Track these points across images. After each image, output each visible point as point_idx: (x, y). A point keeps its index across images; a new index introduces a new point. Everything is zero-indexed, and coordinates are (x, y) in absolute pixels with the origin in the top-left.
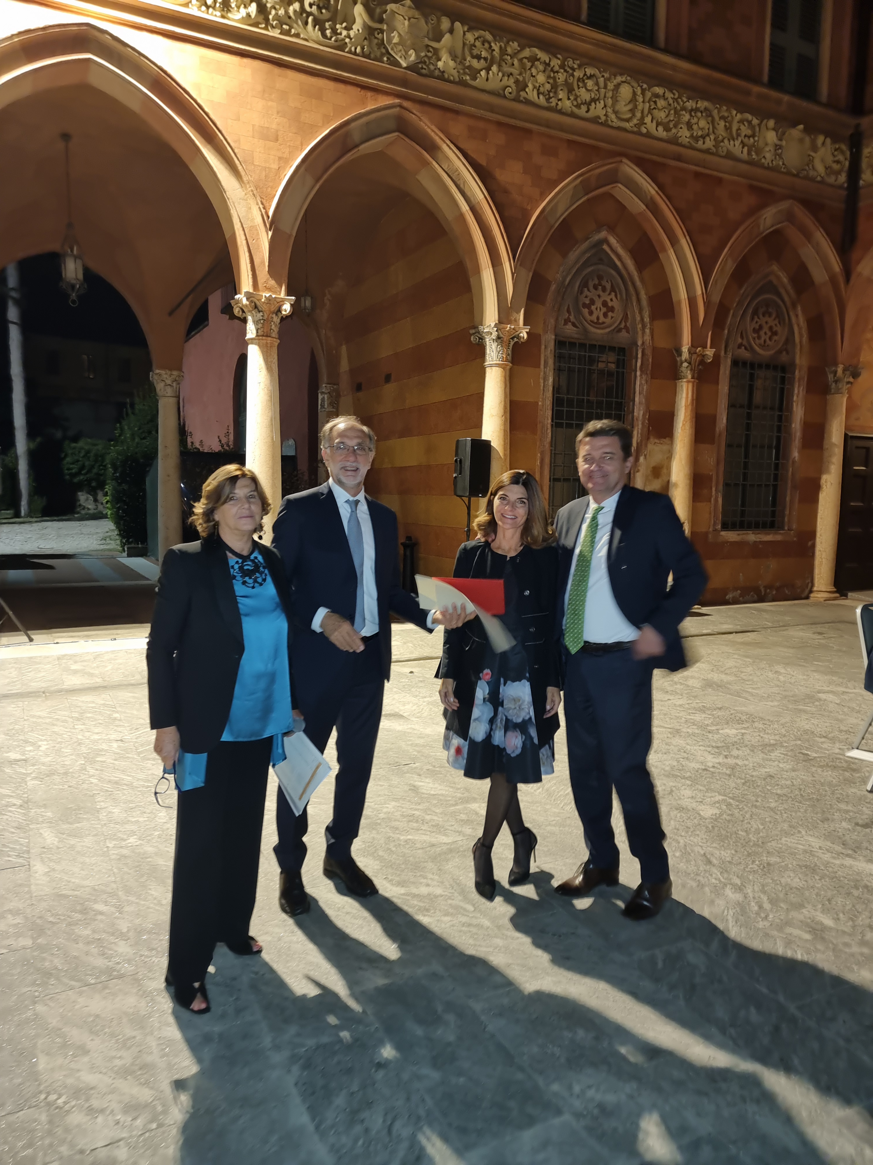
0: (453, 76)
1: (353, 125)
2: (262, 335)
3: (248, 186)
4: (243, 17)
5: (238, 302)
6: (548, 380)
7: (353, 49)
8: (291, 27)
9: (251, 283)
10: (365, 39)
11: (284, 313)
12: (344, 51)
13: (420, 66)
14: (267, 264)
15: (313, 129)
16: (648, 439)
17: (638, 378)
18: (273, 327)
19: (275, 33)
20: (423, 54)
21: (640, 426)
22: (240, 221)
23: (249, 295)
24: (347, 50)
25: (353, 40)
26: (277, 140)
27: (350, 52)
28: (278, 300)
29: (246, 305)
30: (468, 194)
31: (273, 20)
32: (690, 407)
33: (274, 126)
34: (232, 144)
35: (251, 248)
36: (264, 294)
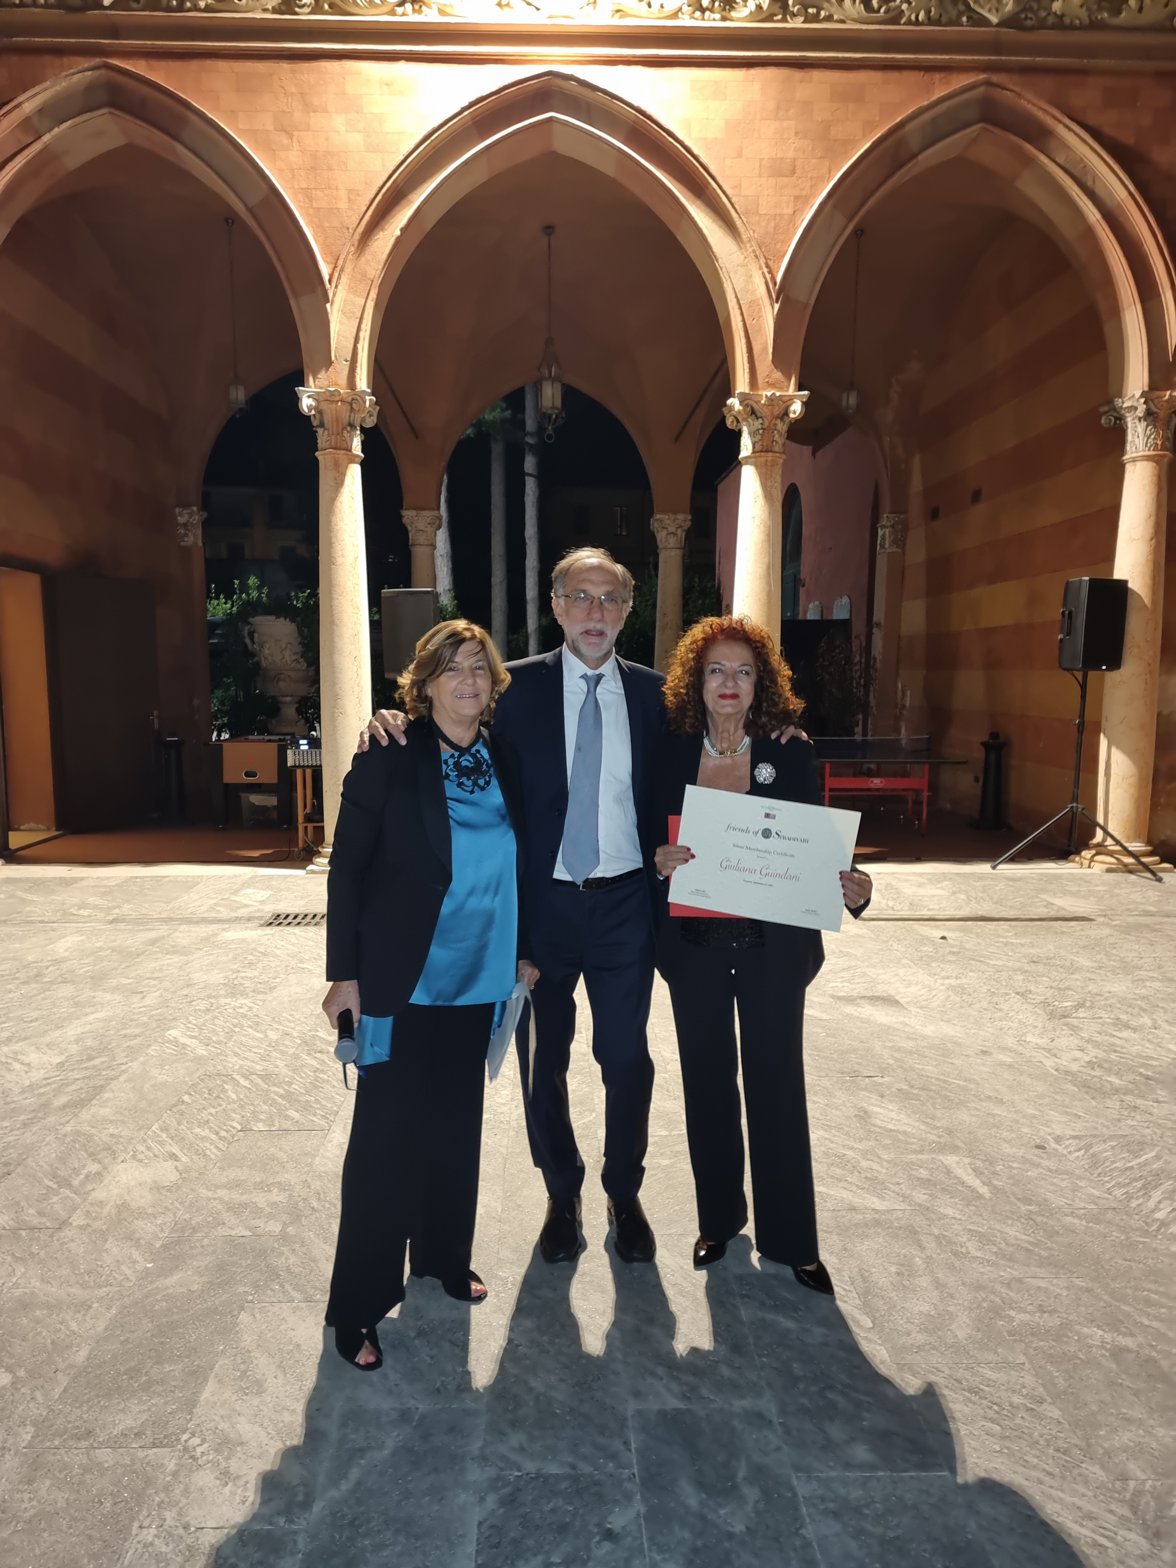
0: (1078, 18)
1: (909, 127)
2: (761, 450)
3: (748, 245)
4: (751, 12)
5: (731, 408)
7: (913, 17)
8: (819, 9)
9: (747, 380)
11: (792, 416)
12: (900, 24)
13: (1023, 16)
14: (771, 350)
15: (848, 145)
18: (777, 437)
19: (797, 23)
22: (736, 297)
23: (743, 398)
24: (903, 20)
25: (913, 4)
26: (794, 173)
27: (909, 22)
28: (785, 399)
29: (739, 412)
30: (1101, 193)
31: (794, 6)
33: (791, 155)
34: (728, 192)
35: (750, 332)
36: (764, 393)
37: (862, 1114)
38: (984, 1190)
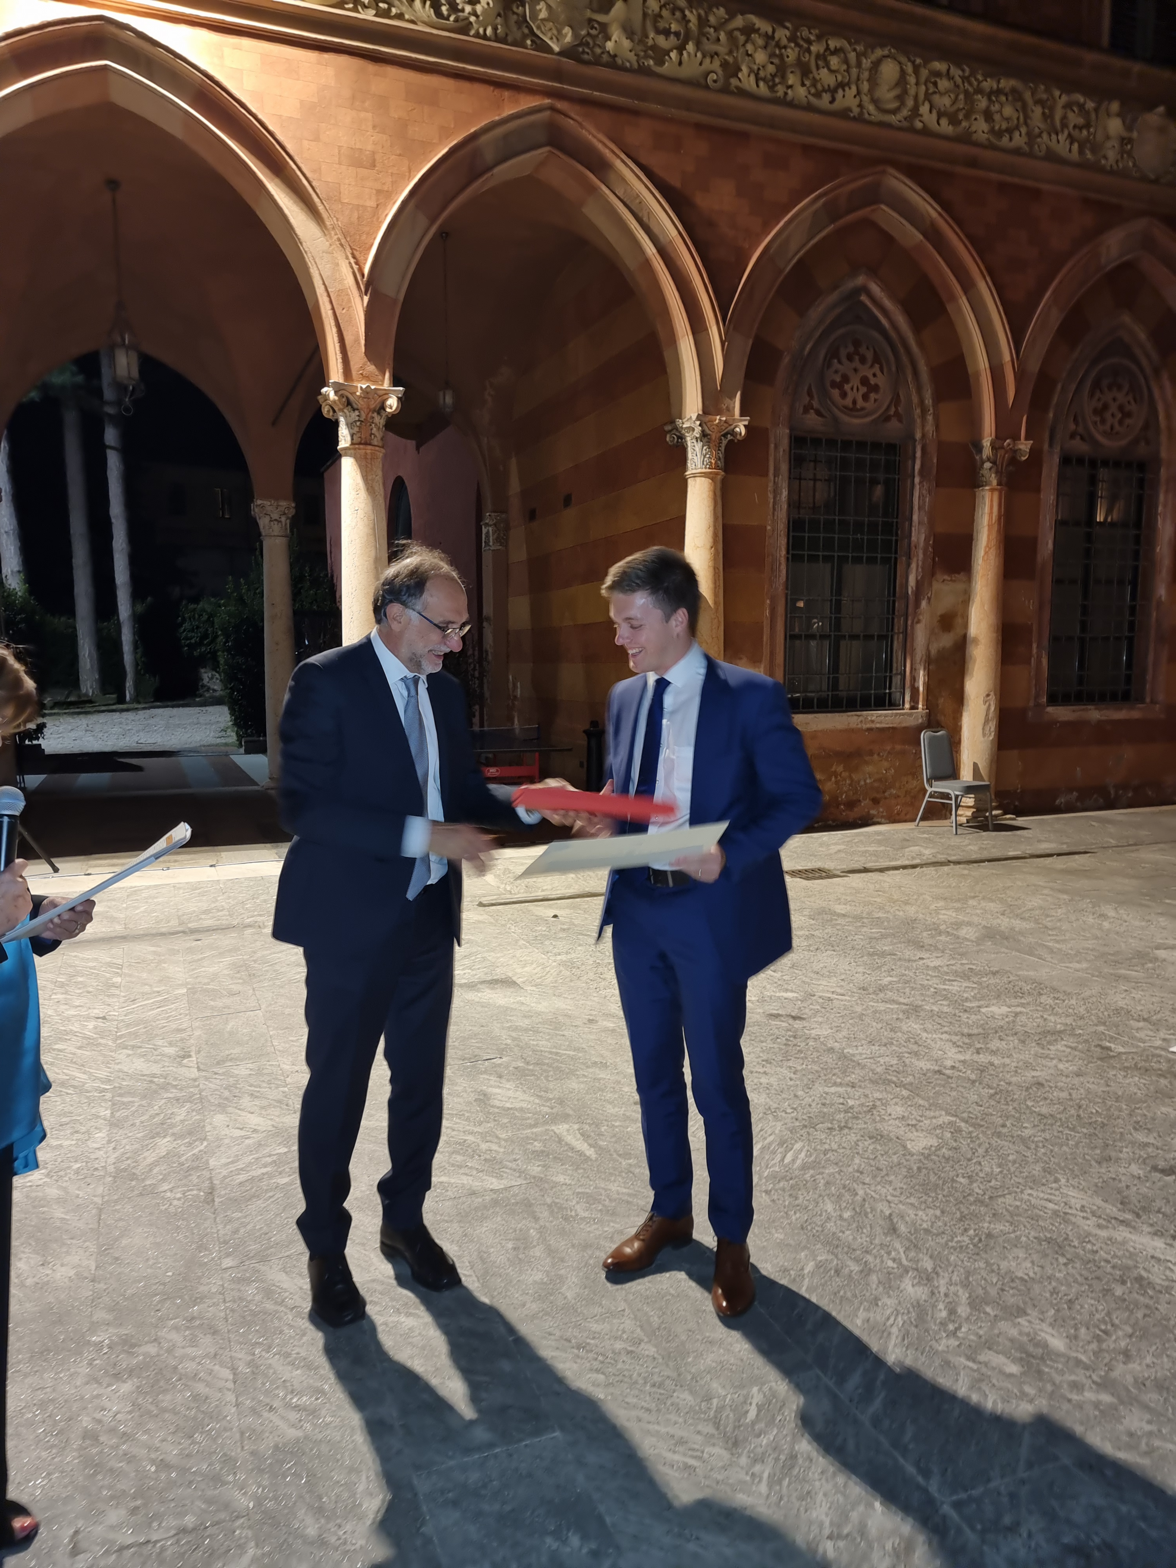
0: (629, 61)
1: (484, 139)
2: (360, 442)
3: (333, 233)
5: (326, 397)
6: (781, 494)
7: (481, 31)
8: (391, 6)
9: (341, 371)
10: (499, 15)
11: (388, 410)
12: (468, 35)
13: (581, 49)
14: (363, 342)
15: (427, 147)
16: (933, 574)
17: (917, 487)
18: (374, 430)
19: (369, 15)
20: (583, 32)
21: (921, 556)
22: (324, 284)
23: (338, 388)
24: (472, 32)
25: (481, 18)
26: (374, 166)
27: (477, 35)
28: (381, 393)
29: (334, 401)
30: (655, 229)
32: (996, 527)
33: (370, 147)
34: (308, 175)
35: (340, 321)
36: (359, 385)
37: (481, 1097)
38: (591, 1152)
